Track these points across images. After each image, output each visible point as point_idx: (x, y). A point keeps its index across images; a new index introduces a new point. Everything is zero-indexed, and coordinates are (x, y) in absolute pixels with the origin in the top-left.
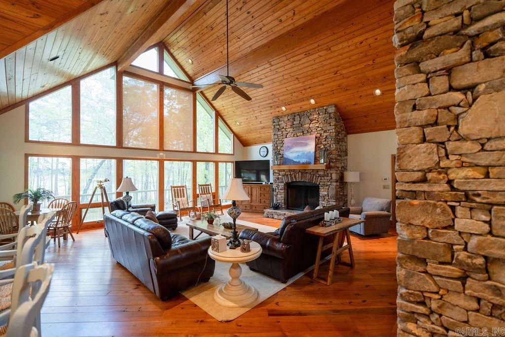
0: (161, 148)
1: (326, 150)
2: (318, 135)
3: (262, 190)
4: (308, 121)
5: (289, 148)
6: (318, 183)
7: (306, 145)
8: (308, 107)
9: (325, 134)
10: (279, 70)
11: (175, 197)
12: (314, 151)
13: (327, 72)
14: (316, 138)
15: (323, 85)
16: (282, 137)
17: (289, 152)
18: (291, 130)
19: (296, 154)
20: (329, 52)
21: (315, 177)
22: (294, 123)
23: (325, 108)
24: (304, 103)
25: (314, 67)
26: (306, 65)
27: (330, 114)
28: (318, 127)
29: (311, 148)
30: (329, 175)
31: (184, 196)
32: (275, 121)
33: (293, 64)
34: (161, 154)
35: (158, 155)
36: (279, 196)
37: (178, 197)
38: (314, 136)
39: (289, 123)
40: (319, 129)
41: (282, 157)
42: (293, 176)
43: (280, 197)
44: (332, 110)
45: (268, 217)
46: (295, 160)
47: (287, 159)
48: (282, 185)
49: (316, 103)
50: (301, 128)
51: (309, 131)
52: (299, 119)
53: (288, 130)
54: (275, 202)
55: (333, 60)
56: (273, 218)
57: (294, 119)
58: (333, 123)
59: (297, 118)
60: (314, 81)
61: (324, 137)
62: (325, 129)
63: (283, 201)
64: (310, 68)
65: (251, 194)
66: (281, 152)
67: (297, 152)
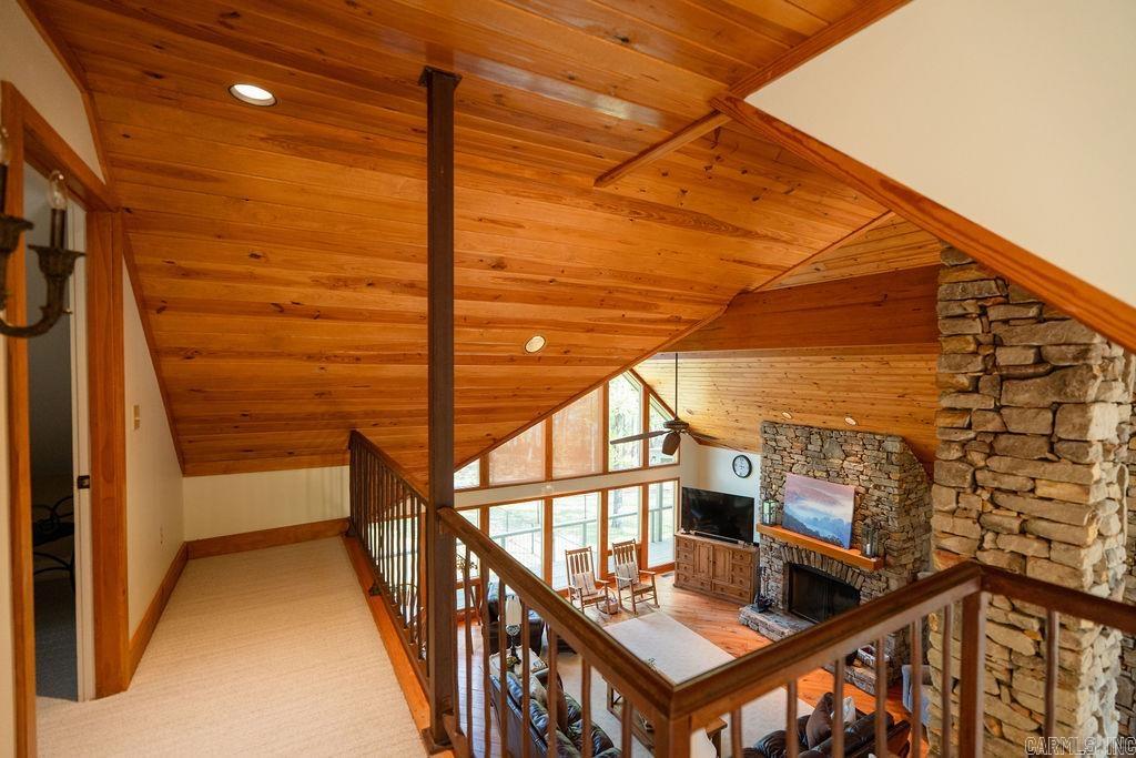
0: (549, 477)
1: (877, 527)
2: (862, 490)
3: (738, 557)
4: (838, 452)
5: (796, 497)
6: (857, 587)
7: (833, 502)
8: (840, 426)
9: (877, 493)
10: (778, 365)
11: (573, 572)
12: (850, 521)
13: (879, 390)
14: (857, 493)
15: (873, 404)
16: (781, 467)
17: (795, 505)
18: (803, 458)
19: (811, 516)
20: (887, 366)
21: (850, 573)
22: (809, 447)
23: (878, 437)
24: (830, 418)
25: (853, 378)
26: (835, 371)
27: (889, 454)
28: (862, 473)
29: (844, 511)
30: (883, 578)
31: (587, 570)
32: (767, 429)
33: (808, 364)
34: (548, 487)
35: (543, 489)
36: (772, 583)
37: (578, 572)
38: (851, 488)
39: (799, 445)
40: (865, 478)
41: (781, 508)
42: (804, 555)
43: (774, 587)
44: (894, 446)
45: (748, 626)
46: (808, 527)
47: (791, 517)
48: (778, 564)
49: (858, 424)
50: (824, 462)
51: (840, 476)
52: (820, 443)
53: (796, 457)
54: (762, 592)
55: (895, 378)
56: (758, 631)
57: (808, 438)
58: (896, 475)
59: (815, 437)
60: (851, 395)
61: (875, 498)
62: (876, 481)
63: (780, 596)
64: (845, 377)
65: (714, 562)
66: (778, 497)
67: (812, 510)
